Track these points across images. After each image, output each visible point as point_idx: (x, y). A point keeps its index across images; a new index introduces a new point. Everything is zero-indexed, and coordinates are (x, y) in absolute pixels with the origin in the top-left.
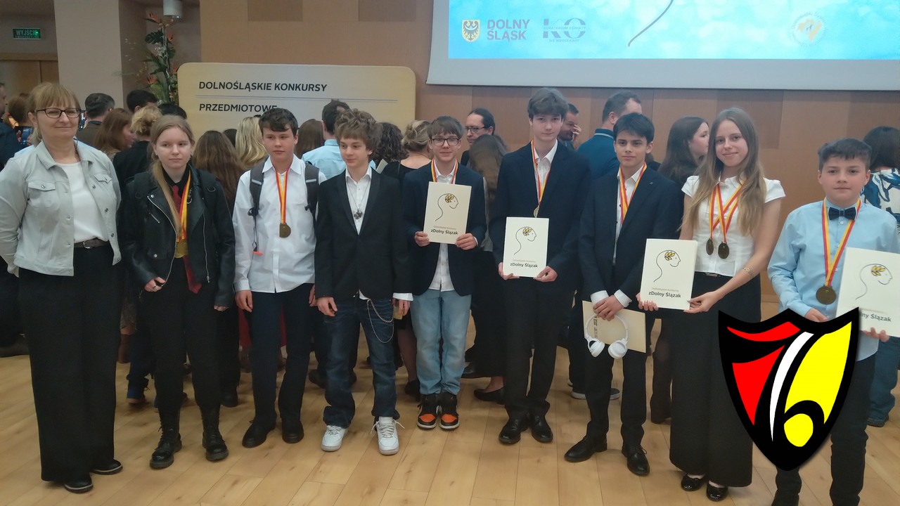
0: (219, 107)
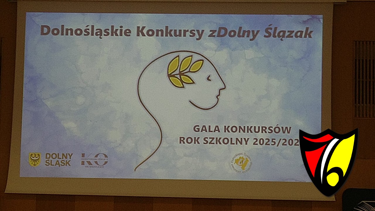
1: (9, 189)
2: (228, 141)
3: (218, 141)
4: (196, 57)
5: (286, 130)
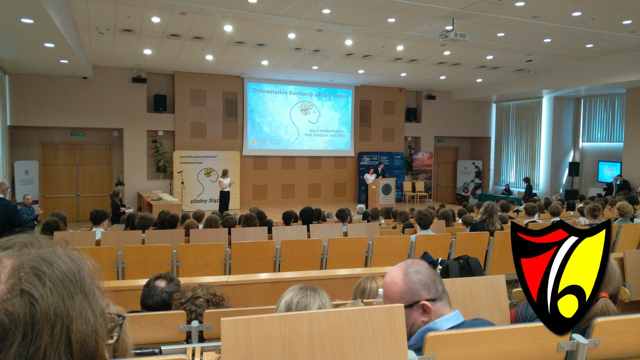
0: (186, 163)
1: (243, 154)
2: (321, 135)
3: (318, 135)
4: (310, 104)
5: (340, 131)
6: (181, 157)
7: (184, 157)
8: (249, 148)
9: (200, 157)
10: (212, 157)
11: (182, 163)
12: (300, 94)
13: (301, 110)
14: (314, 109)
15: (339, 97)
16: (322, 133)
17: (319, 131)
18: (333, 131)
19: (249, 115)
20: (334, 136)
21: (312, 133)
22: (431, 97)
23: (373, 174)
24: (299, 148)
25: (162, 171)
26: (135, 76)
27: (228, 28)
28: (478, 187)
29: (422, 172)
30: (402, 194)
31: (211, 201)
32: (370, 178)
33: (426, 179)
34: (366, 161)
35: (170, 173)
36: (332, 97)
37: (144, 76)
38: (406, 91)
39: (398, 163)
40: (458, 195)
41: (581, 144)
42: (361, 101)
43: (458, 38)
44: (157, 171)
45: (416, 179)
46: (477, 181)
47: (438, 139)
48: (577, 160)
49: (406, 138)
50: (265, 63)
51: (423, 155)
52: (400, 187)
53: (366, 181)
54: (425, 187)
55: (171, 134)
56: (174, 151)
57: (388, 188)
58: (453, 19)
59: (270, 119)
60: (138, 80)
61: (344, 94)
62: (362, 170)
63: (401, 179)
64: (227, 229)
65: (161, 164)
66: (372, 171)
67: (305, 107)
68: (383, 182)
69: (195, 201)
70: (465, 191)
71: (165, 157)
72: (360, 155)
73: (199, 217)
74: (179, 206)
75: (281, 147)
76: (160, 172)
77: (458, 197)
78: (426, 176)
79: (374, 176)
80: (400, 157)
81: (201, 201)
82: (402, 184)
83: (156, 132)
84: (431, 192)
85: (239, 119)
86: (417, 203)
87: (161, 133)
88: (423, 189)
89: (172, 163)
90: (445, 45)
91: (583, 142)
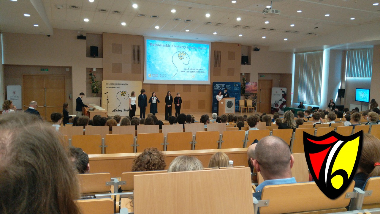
0: (110, 87)
1: (144, 83)
2: (191, 72)
3: (189, 72)
4: (184, 53)
5: (202, 70)
6: (107, 84)
7: (109, 84)
8: (147, 79)
9: (118, 84)
10: (125, 84)
11: (107, 88)
12: (178, 47)
13: (179, 57)
14: (187, 56)
15: (201, 49)
16: (191, 70)
17: (189, 69)
18: (198, 69)
19: (147, 60)
20: (199, 72)
21: (185, 71)
22: (257, 50)
23: (221, 95)
24: (177, 79)
25: (96, 93)
26: (79, 35)
27: (135, 6)
28: (284, 103)
29: (251, 94)
30: (239, 108)
31: (125, 110)
32: (219, 97)
33: (253, 98)
34: (217, 87)
35: (100, 94)
36: (197, 49)
37: (84, 35)
38: (242, 46)
39: (236, 89)
40: (272, 108)
41: (346, 78)
42: (215, 51)
43: (274, 13)
44: (92, 93)
45: (247, 98)
46: (284, 100)
47: (261, 75)
48: (343, 88)
49: (241, 74)
50: (157, 27)
51: (251, 84)
52: (237, 103)
53: (218, 100)
54: (252, 103)
55: (101, 70)
56: (103, 80)
57: (230, 104)
58: (271, 2)
59: (160, 62)
60: (81, 37)
61: (204, 47)
62: (215, 93)
63: (238, 99)
64: (135, 126)
65: (95, 88)
66: (220, 93)
67: (181, 55)
68: (227, 100)
69: (115, 110)
70: (276, 106)
71: (97, 84)
72: (214, 84)
73: (117, 119)
74: (106, 113)
75: (166, 79)
76: (94, 93)
77: (272, 109)
78: (253, 96)
79: (222, 96)
80: (237, 85)
81: (119, 110)
82: (239, 102)
83: (92, 69)
84: (256, 106)
85: (142, 61)
86: (247, 112)
87: (94, 70)
88: (251, 104)
89: (101, 87)
90: (266, 18)
91: (347, 77)
